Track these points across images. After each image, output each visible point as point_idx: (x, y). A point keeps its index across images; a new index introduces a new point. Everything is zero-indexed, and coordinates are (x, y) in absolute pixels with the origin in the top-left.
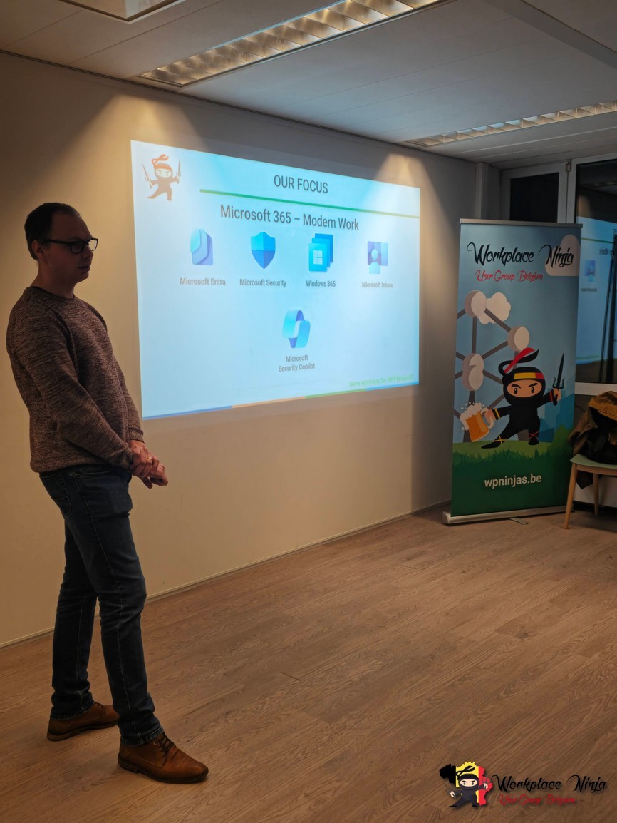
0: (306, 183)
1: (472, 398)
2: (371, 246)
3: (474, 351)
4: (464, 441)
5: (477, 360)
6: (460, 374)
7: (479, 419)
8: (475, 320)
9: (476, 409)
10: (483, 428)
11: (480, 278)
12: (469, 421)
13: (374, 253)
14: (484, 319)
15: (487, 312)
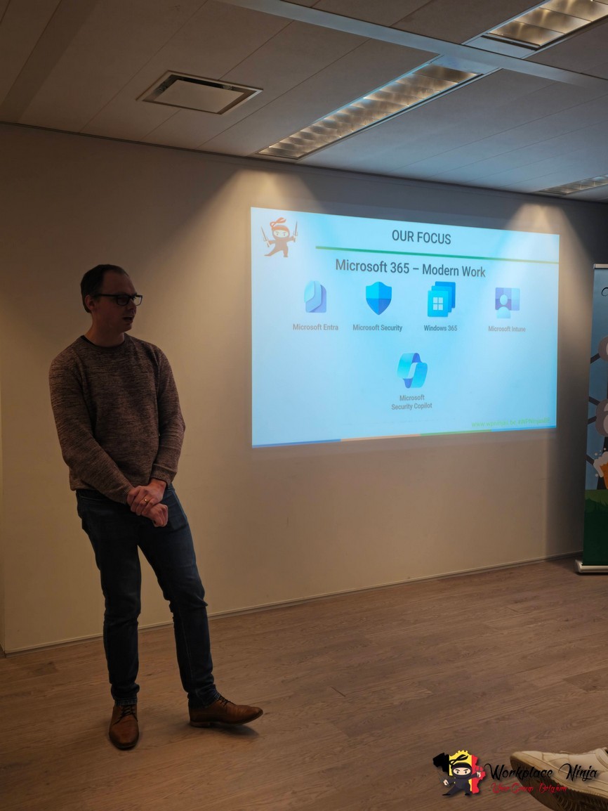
0: (427, 236)
2: (499, 292)
4: (598, 488)
13: (503, 299)
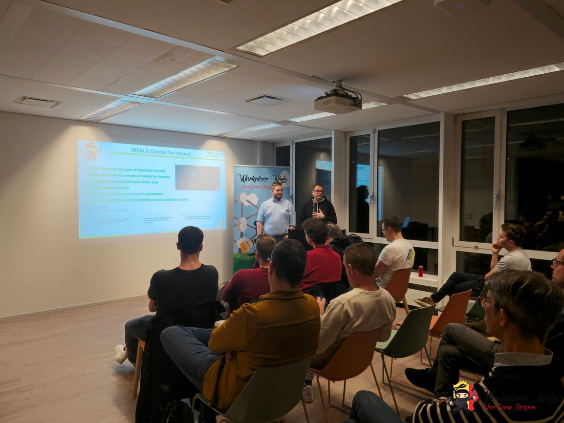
1: (242, 235)
3: (242, 216)
4: (239, 252)
5: (243, 220)
6: (236, 225)
7: (245, 244)
8: (242, 204)
9: (244, 239)
10: (247, 248)
11: (244, 187)
12: (240, 244)
14: (246, 204)
15: (247, 201)
